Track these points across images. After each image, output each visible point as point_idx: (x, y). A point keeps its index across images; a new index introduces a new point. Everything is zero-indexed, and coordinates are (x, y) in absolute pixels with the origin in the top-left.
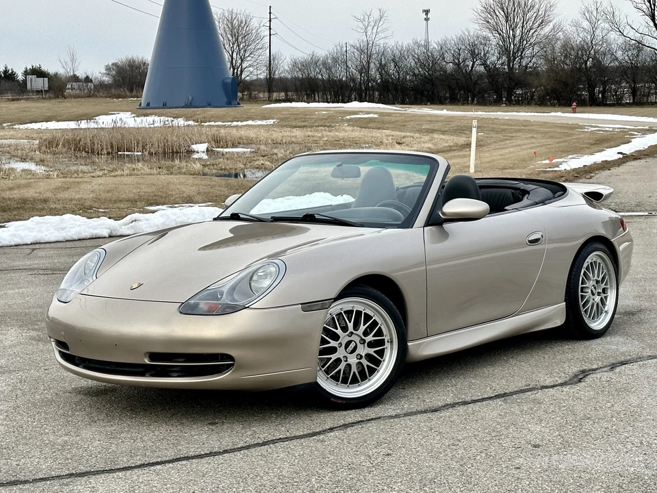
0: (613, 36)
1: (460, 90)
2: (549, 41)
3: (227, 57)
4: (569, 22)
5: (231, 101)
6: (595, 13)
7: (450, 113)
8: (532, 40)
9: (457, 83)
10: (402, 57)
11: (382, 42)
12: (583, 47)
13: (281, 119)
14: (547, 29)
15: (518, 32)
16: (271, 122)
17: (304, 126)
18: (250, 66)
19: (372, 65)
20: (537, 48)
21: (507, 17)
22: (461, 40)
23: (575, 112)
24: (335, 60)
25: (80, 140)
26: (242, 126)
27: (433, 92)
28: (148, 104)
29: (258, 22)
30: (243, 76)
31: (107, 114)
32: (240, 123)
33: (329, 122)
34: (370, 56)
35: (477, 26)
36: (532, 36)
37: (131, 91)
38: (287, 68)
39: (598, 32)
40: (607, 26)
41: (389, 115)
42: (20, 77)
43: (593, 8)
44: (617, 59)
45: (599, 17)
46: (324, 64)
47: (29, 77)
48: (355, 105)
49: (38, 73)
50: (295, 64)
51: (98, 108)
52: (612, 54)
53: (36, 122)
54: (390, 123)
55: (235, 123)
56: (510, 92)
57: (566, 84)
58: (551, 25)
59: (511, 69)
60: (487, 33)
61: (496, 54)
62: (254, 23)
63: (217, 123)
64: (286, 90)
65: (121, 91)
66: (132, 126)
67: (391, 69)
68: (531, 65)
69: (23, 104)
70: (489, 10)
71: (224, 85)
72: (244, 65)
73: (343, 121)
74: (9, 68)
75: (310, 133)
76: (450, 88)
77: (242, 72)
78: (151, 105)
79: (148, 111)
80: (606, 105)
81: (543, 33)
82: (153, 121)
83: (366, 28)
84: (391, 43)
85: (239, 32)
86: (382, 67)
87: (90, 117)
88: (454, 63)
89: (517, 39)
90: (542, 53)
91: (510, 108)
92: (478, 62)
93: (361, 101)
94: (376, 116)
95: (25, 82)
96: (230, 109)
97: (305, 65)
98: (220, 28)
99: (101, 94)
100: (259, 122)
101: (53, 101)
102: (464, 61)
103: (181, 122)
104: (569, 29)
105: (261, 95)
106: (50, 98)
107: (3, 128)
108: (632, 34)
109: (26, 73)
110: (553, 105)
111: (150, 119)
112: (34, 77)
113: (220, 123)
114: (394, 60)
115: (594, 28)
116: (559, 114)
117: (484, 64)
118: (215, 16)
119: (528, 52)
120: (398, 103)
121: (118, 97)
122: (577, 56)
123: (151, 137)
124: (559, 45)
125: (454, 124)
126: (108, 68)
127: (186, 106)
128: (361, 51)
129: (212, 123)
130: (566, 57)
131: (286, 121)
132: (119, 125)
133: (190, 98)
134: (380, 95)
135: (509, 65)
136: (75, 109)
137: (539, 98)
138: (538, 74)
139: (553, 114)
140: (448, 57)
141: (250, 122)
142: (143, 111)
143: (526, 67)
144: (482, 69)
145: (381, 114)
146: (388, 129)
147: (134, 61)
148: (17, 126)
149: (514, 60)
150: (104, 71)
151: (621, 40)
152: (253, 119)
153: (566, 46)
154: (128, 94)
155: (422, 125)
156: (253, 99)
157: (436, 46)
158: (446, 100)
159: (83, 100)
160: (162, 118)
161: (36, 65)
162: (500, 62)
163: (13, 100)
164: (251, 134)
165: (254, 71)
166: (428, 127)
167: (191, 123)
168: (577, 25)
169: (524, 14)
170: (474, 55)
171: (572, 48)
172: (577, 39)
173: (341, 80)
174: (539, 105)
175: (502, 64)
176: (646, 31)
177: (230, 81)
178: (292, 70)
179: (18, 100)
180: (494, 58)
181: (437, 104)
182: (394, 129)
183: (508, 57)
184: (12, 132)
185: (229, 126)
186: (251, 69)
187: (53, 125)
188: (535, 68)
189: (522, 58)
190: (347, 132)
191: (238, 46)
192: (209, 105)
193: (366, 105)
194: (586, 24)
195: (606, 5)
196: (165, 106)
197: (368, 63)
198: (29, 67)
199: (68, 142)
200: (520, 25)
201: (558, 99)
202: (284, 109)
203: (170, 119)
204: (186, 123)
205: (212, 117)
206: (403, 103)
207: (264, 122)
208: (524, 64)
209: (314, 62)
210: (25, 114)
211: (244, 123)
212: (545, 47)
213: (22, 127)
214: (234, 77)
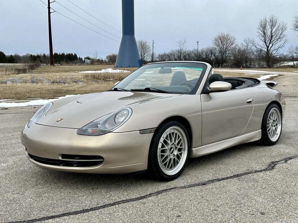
0: (253, 47)
2: (234, 49)
3: (140, 53)
4: (240, 43)
6: (248, 41)
8: (229, 49)
10: (190, 54)
11: (185, 49)
12: (244, 51)
14: (234, 46)
15: (225, 46)
18: (147, 56)
19: (182, 56)
20: (230, 51)
21: (222, 42)
22: (208, 49)
23: (241, 70)
24: (171, 54)
25: (95, 75)
28: (117, 66)
29: (149, 43)
30: (144, 59)
31: (105, 69)
34: (181, 53)
35: (213, 45)
36: (229, 48)
37: (113, 63)
38: (157, 56)
39: (248, 47)
40: (251, 45)
42: (83, 60)
43: (247, 39)
44: (254, 54)
45: (249, 42)
46: (168, 55)
47: (86, 60)
49: (88, 58)
50: (159, 55)
51: (103, 68)
52: (253, 53)
53: (85, 71)
56: (222, 64)
57: (239, 62)
58: (235, 44)
59: (222, 57)
60: (215, 47)
61: (218, 53)
62: (148, 44)
65: (110, 63)
66: (111, 72)
67: (187, 57)
68: (228, 56)
69: (82, 66)
70: (216, 40)
71: (139, 61)
72: (145, 56)
74: (80, 57)
77: (144, 57)
79: (117, 68)
80: (250, 68)
81: (232, 47)
82: (118, 71)
83: (180, 45)
84: (187, 49)
85: (143, 46)
86: (185, 57)
87: (100, 70)
88: (206, 55)
89: (225, 48)
90: (232, 52)
91: (222, 69)
92: (213, 55)
95: (85, 61)
97: (162, 56)
98: (138, 44)
102: (209, 55)
103: (125, 71)
104: (240, 45)
107: (76, 72)
108: (259, 47)
109: (85, 58)
110: (235, 68)
112: (87, 59)
114: (188, 54)
115: (247, 46)
116: (237, 70)
117: (215, 56)
118: (137, 41)
119: (228, 52)
121: (109, 64)
122: (242, 54)
123: (116, 75)
124: (237, 50)
126: (107, 57)
127: (128, 67)
128: (179, 52)
130: (239, 54)
132: (107, 71)
133: (129, 65)
135: (222, 56)
136: (96, 68)
137: (231, 65)
138: (230, 59)
139: (235, 70)
140: (204, 54)
142: (115, 68)
143: (227, 57)
144: (214, 57)
147: (114, 55)
148: (79, 72)
149: (223, 54)
150: (106, 58)
151: (256, 49)
153: (239, 51)
154: (112, 63)
157: (200, 50)
159: (99, 65)
160: (121, 70)
161: (88, 56)
162: (219, 55)
163: (80, 65)
166: (198, 74)
167: (129, 72)
168: (242, 44)
169: (227, 41)
170: (212, 53)
171: (241, 51)
172: (242, 49)
174: (231, 68)
175: (220, 56)
176: (263, 46)
177: (140, 60)
178: (158, 58)
179: (81, 65)
180: (217, 54)
183: (222, 54)
184: (78, 74)
186: (147, 57)
187: (90, 72)
188: (230, 57)
189: (226, 54)
191: (143, 50)
192: (134, 67)
194: (245, 44)
195: (251, 38)
196: (122, 67)
197: (181, 55)
198: (86, 57)
199: (92, 76)
200: (225, 44)
201: (236, 66)
203: (123, 70)
204: (127, 72)
208: (226, 56)
209: (165, 55)
210: (82, 69)
212: (233, 51)
213: (81, 72)
214: (142, 59)
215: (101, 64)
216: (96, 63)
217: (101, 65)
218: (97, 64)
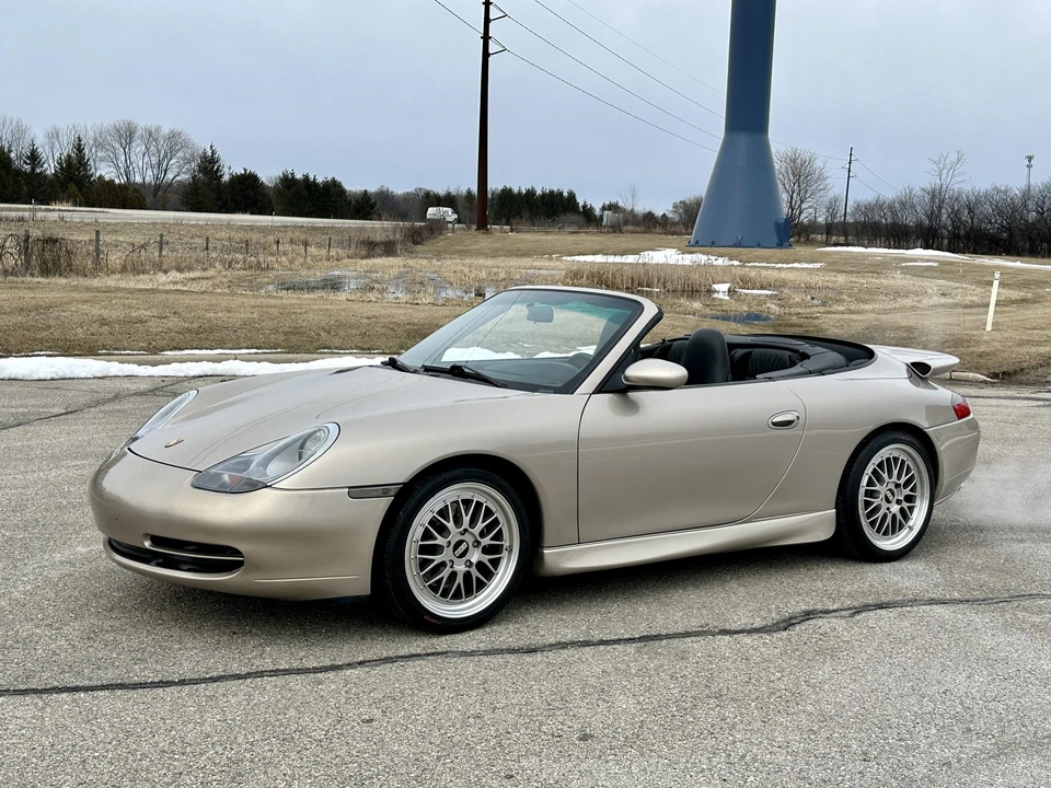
1: (1042, 241)
3: (785, 197)
5: (782, 243)
7: (1024, 265)
9: (1038, 234)
10: (978, 202)
13: (829, 264)
16: (818, 265)
17: (852, 272)
18: (810, 207)
19: (943, 211)
24: (903, 204)
25: (603, 273)
26: (787, 268)
27: (1010, 243)
28: (697, 242)
30: (802, 217)
31: (653, 250)
32: (785, 266)
33: (879, 268)
34: (943, 201)
37: (687, 228)
41: (951, 264)
46: (891, 207)
48: (919, 252)
50: (861, 207)
51: (647, 244)
53: (583, 255)
54: (949, 272)
55: (780, 265)
63: (761, 264)
64: (846, 234)
67: (965, 216)
69: (582, 237)
71: (777, 226)
72: (803, 206)
73: (896, 268)
75: (853, 279)
76: (1030, 238)
77: (800, 213)
78: (700, 243)
79: (698, 249)
82: (696, 259)
83: (941, 171)
85: (802, 172)
86: (955, 214)
87: (636, 252)
88: (1038, 212)
93: (927, 247)
94: (936, 264)
96: (778, 250)
97: (869, 208)
99: (657, 230)
100: (805, 265)
101: (610, 236)
103: (720, 262)
105: (819, 237)
106: (608, 232)
107: (552, 259)
111: (695, 257)
113: (765, 264)
114: (969, 206)
120: (969, 252)
121: (673, 234)
123: (672, 274)
125: (1020, 278)
126: (675, 205)
127: (735, 246)
128: (935, 195)
129: (757, 264)
131: (835, 266)
133: (740, 237)
134: (949, 243)
136: (625, 244)
140: (1031, 205)
141: (796, 265)
142: (686, 250)
145: (942, 263)
146: (944, 278)
148: (564, 258)
152: (800, 262)
154: (683, 231)
155: (984, 276)
156: (809, 242)
157: (1017, 192)
158: (1024, 251)
159: (636, 235)
160: (706, 257)
163: (573, 233)
164: (791, 276)
165: (813, 211)
167: (736, 263)
173: (906, 226)
177: (783, 221)
179: (578, 233)
181: (1013, 255)
182: (950, 279)
184: (557, 264)
185: (773, 268)
186: (811, 210)
187: (599, 259)
190: (898, 280)
191: (800, 186)
192: (759, 246)
193: (930, 252)
196: (713, 244)
197: (940, 208)
199: (592, 275)
202: (835, 253)
203: (714, 258)
204: (730, 263)
205: (758, 257)
206: (975, 252)
207: (811, 266)
209: (879, 205)
210: (575, 247)
211: (790, 266)
213: (569, 258)
214: (790, 219)
215: (645, 232)
216: (630, 228)
217: (646, 235)
218: (632, 232)
